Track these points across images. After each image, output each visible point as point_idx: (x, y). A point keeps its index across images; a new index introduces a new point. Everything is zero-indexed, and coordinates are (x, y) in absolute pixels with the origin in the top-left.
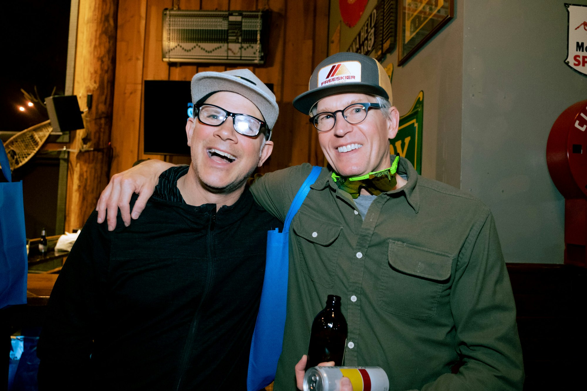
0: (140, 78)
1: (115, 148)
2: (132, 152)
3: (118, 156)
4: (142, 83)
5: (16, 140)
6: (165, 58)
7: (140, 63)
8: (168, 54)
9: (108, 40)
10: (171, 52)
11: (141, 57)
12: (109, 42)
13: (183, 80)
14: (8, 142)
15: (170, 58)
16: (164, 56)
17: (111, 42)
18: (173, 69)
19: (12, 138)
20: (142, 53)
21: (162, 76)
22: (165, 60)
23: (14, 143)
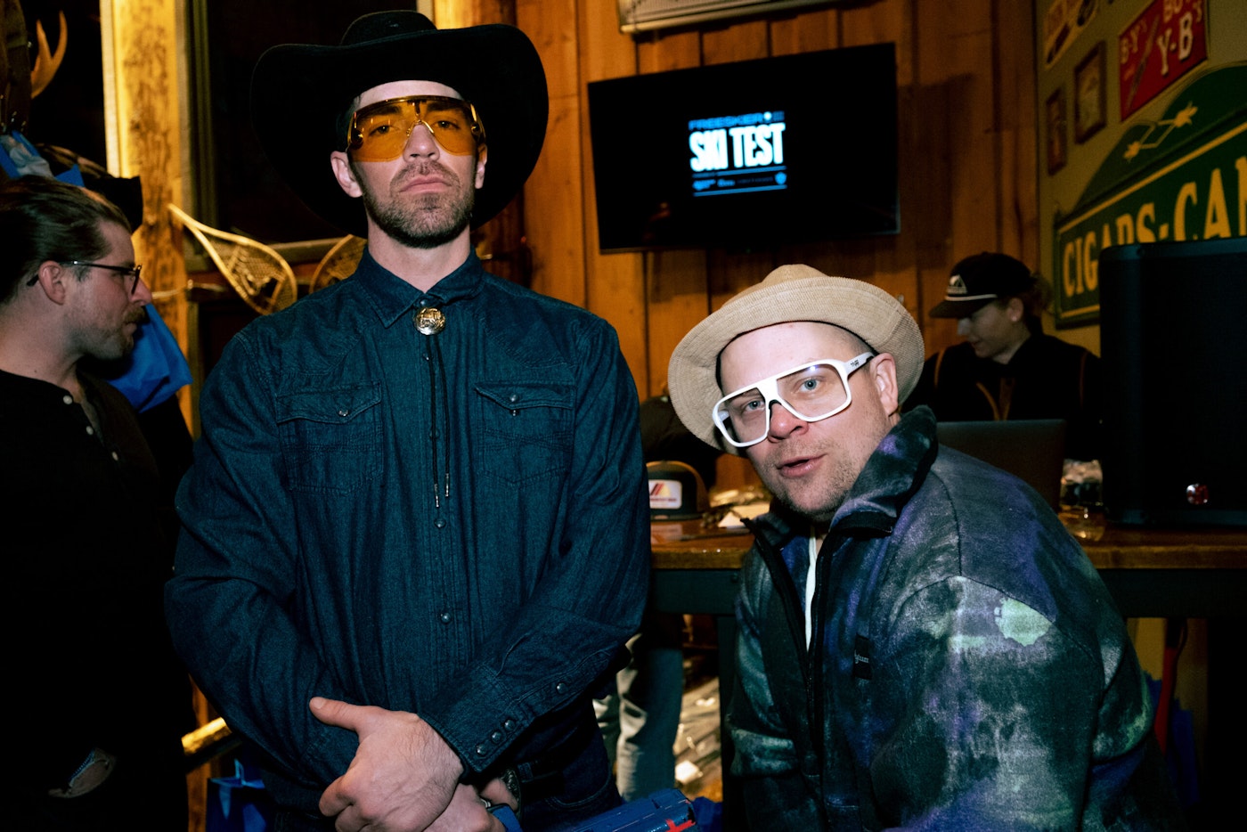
0: (573, 81)
1: (534, 248)
2: (571, 253)
3: (542, 266)
4: (579, 94)
5: (338, 256)
6: (627, 24)
7: (571, 48)
8: (632, 14)
9: (498, 7)
10: (638, 7)
11: (571, 34)
12: (502, 11)
13: (670, 68)
14: (325, 261)
15: (637, 23)
16: (623, 22)
17: (506, 10)
18: (645, 47)
19: (331, 253)
20: (572, 23)
21: (623, 67)
22: (626, 28)
23: (337, 262)
